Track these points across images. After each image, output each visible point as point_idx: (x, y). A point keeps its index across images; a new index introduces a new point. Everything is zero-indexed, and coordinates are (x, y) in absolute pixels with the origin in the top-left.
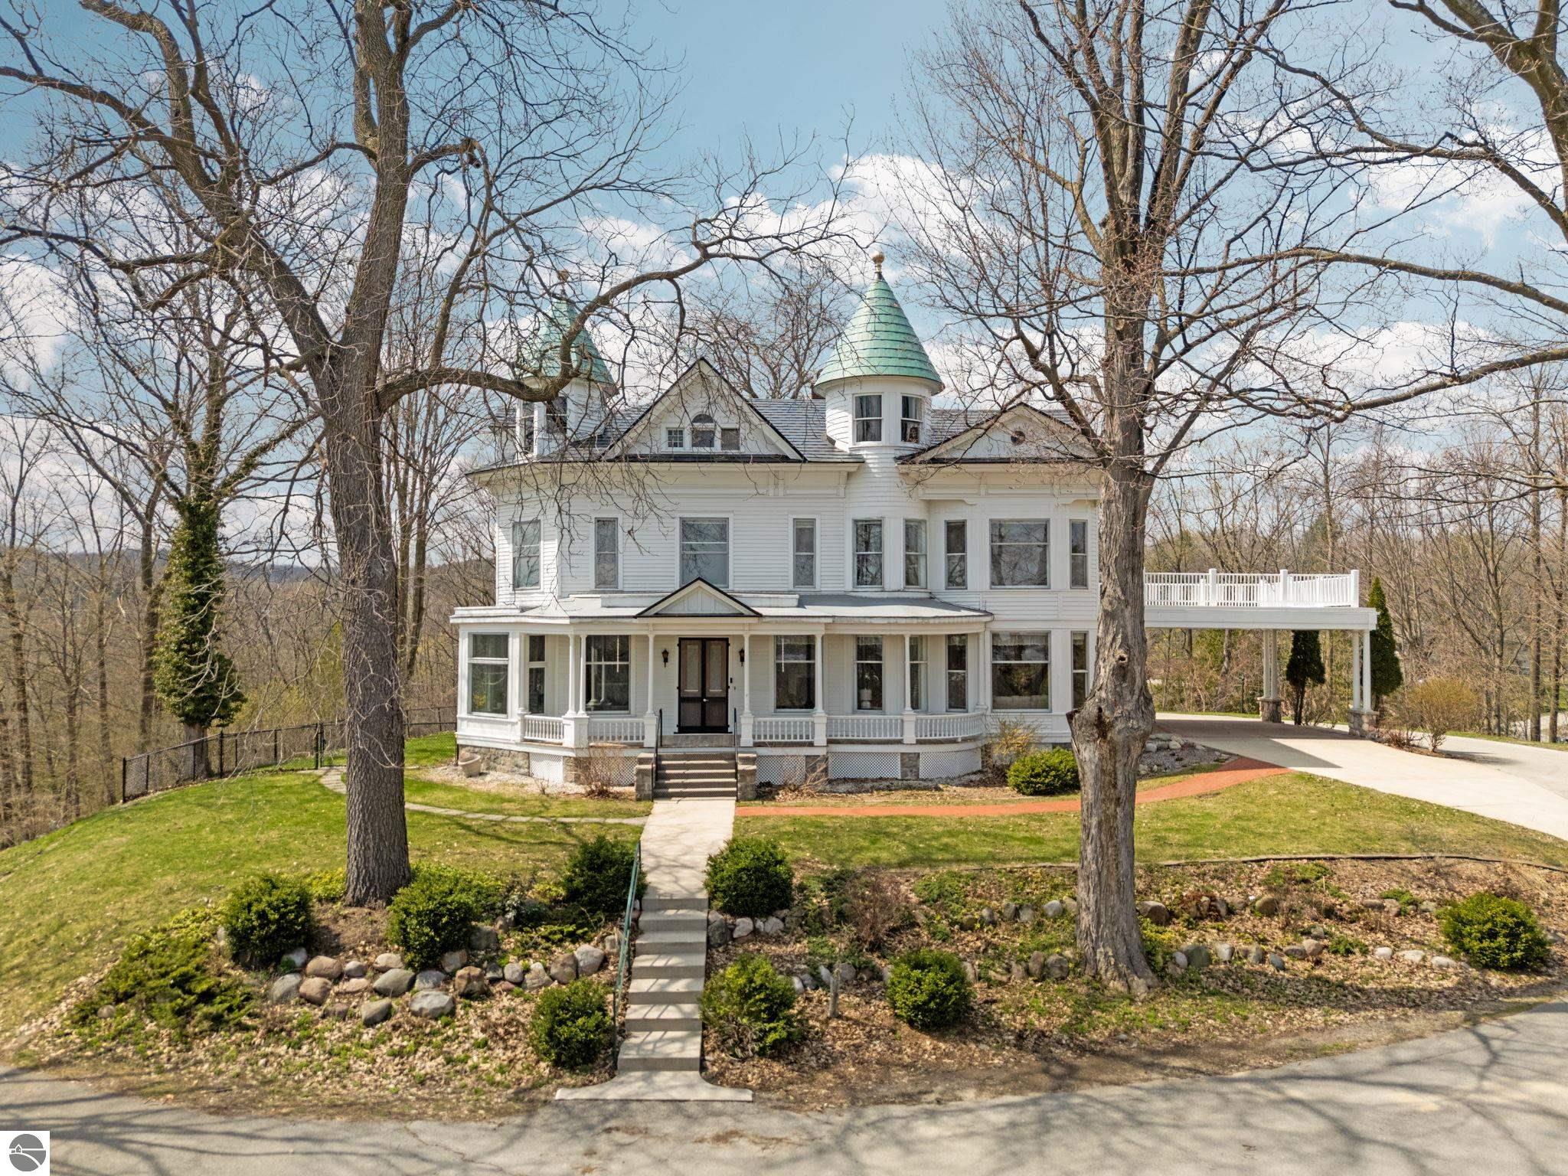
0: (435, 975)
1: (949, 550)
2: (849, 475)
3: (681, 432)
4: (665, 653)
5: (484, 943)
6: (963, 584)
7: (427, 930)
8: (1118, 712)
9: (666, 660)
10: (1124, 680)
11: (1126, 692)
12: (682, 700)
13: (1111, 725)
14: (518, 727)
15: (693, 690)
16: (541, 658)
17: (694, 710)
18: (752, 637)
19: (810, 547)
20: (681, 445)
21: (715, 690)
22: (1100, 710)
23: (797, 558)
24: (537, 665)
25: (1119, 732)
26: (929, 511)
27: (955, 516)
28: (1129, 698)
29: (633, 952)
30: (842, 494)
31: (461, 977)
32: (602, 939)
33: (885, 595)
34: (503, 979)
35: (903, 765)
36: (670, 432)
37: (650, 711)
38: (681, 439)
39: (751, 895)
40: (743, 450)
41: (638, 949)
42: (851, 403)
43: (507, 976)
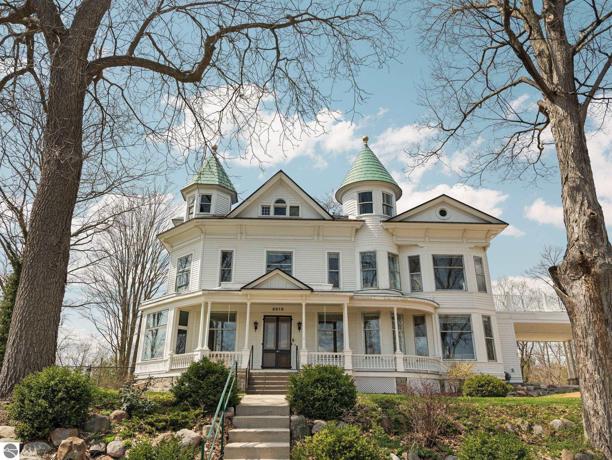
0: (42, 445)
1: (411, 271)
2: (357, 230)
3: (269, 208)
4: (256, 324)
5: (96, 428)
6: (421, 290)
7: (42, 401)
8: (595, 253)
9: (256, 328)
10: (596, 231)
11: (598, 240)
12: (265, 351)
13: (593, 262)
14: (168, 363)
15: (271, 345)
16: (186, 325)
17: (272, 357)
18: (307, 305)
19: (337, 267)
20: (269, 214)
21: (283, 345)
22: (581, 253)
23: (330, 273)
24: (182, 328)
25: (600, 266)
26: (399, 251)
27: (413, 253)
28: (601, 243)
29: (225, 438)
30: (353, 240)
31: (64, 446)
32: (201, 426)
33: (380, 291)
34: (105, 453)
35: (397, 385)
36: (263, 208)
37: (246, 347)
38: (269, 211)
39: (324, 399)
40: (300, 216)
41: (231, 436)
42: (356, 195)
43: (109, 450)
